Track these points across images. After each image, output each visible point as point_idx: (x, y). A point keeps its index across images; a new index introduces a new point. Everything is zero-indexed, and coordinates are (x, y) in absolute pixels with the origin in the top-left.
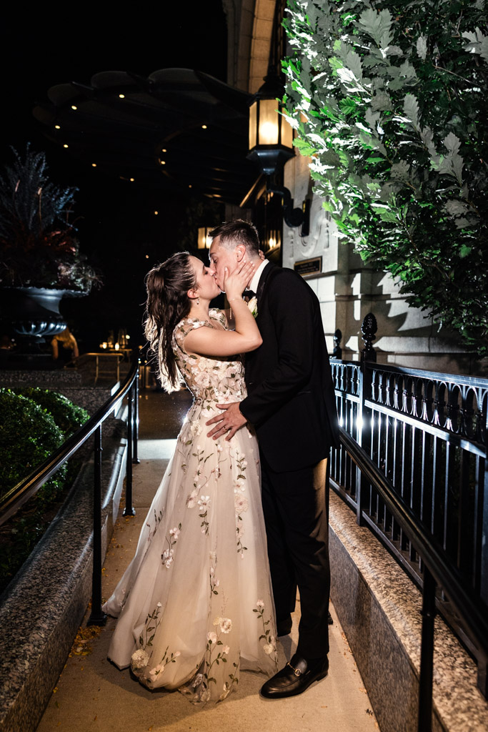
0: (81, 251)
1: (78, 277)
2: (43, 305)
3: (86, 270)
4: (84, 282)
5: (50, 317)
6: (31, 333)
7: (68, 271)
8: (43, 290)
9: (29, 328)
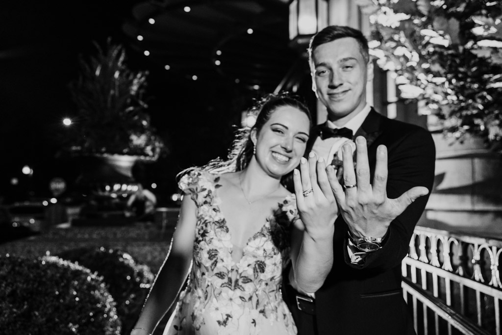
0: (151, 123)
1: (147, 145)
2: (118, 170)
3: (155, 140)
4: (153, 150)
5: (123, 180)
6: (106, 194)
7: (138, 140)
8: (116, 157)
9: (104, 190)
